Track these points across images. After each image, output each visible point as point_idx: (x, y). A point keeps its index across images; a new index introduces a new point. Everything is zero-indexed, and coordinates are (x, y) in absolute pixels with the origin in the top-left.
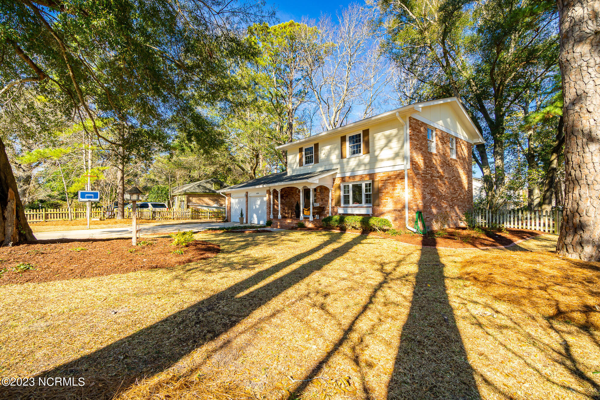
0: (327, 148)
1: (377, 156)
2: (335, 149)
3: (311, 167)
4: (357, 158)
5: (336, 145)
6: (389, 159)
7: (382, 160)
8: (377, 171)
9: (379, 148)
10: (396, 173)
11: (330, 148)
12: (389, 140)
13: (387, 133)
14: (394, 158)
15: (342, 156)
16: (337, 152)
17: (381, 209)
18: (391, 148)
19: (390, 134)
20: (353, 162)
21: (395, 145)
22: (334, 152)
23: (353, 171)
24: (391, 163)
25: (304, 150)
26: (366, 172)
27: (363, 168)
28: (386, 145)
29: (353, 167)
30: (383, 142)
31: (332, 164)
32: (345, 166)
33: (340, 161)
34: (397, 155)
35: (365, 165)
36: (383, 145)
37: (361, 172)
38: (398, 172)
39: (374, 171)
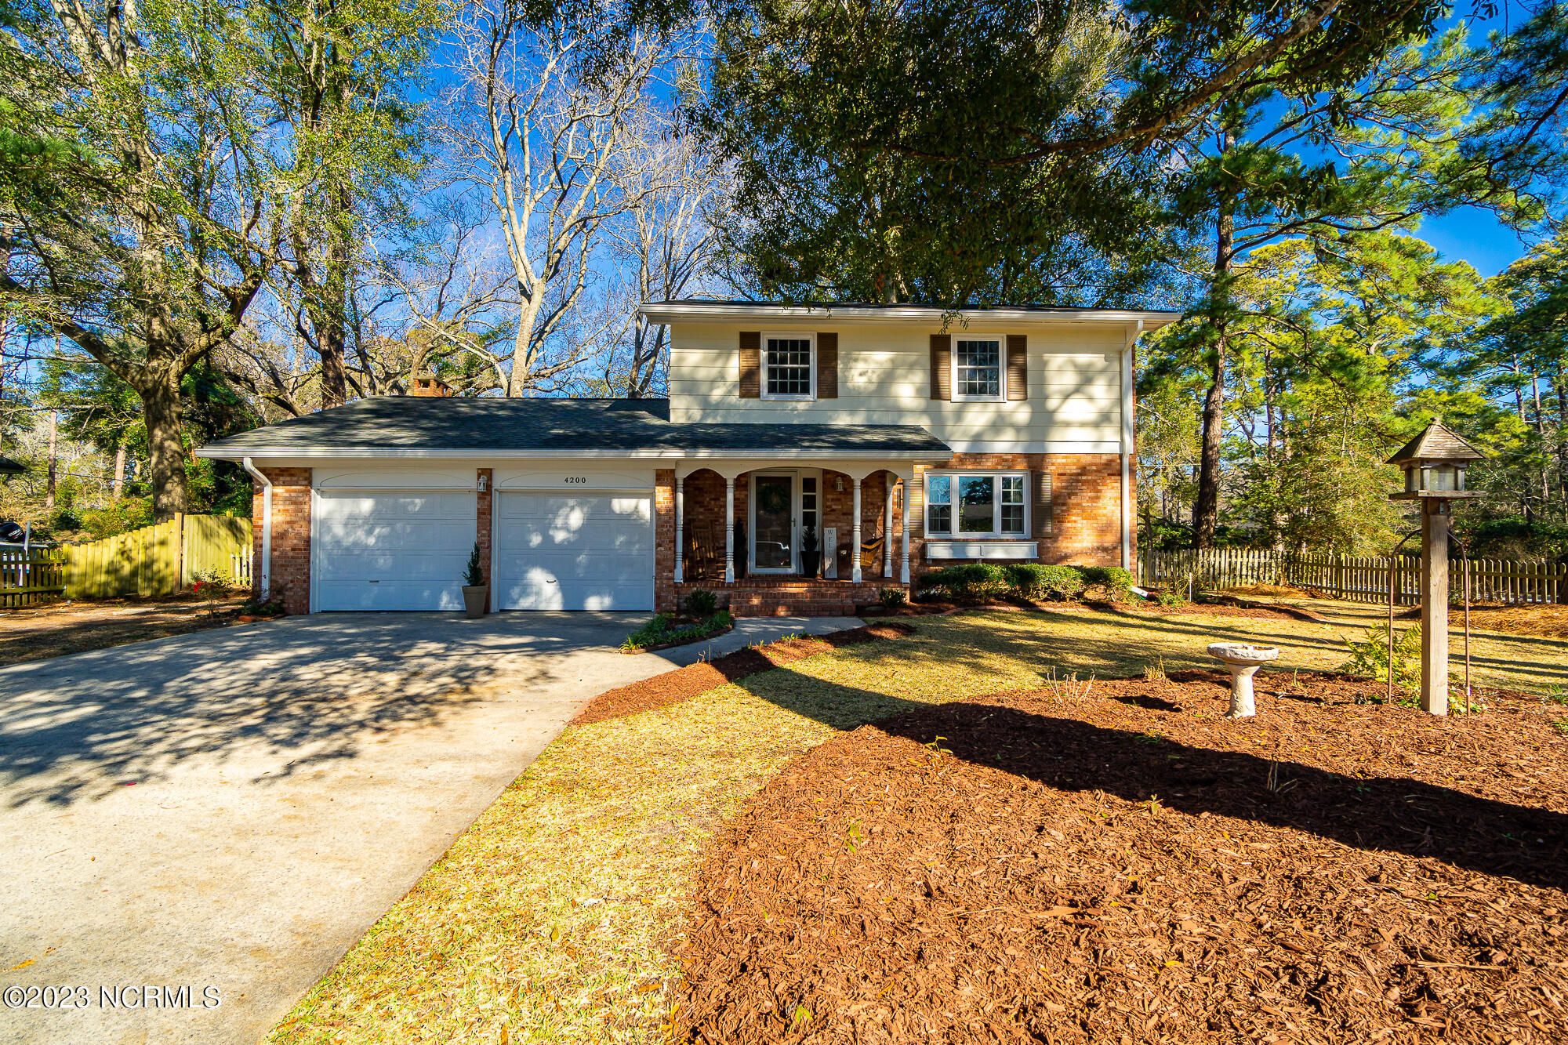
0: (881, 358)
1: (1054, 412)
2: (912, 367)
3: (801, 406)
4: (992, 408)
5: (913, 356)
6: (1083, 425)
7: (1067, 425)
8: (1053, 448)
9: (1060, 392)
10: (1097, 461)
11: (893, 361)
12: (1086, 377)
13: (1083, 358)
14: (1096, 425)
15: (935, 391)
16: (920, 377)
17: (1059, 544)
18: (1091, 399)
19: (1090, 365)
20: (978, 416)
21: (1102, 393)
22: (905, 377)
23: (977, 439)
24: (1090, 434)
25: (764, 343)
26: (1019, 449)
27: (1009, 435)
28: (1077, 390)
29: (976, 430)
30: (1070, 379)
31: (901, 411)
32: (950, 422)
33: (928, 405)
34: (1105, 418)
35: (1018, 429)
36: (1071, 388)
37: (1004, 444)
38: (1104, 457)
39: (1043, 447)
